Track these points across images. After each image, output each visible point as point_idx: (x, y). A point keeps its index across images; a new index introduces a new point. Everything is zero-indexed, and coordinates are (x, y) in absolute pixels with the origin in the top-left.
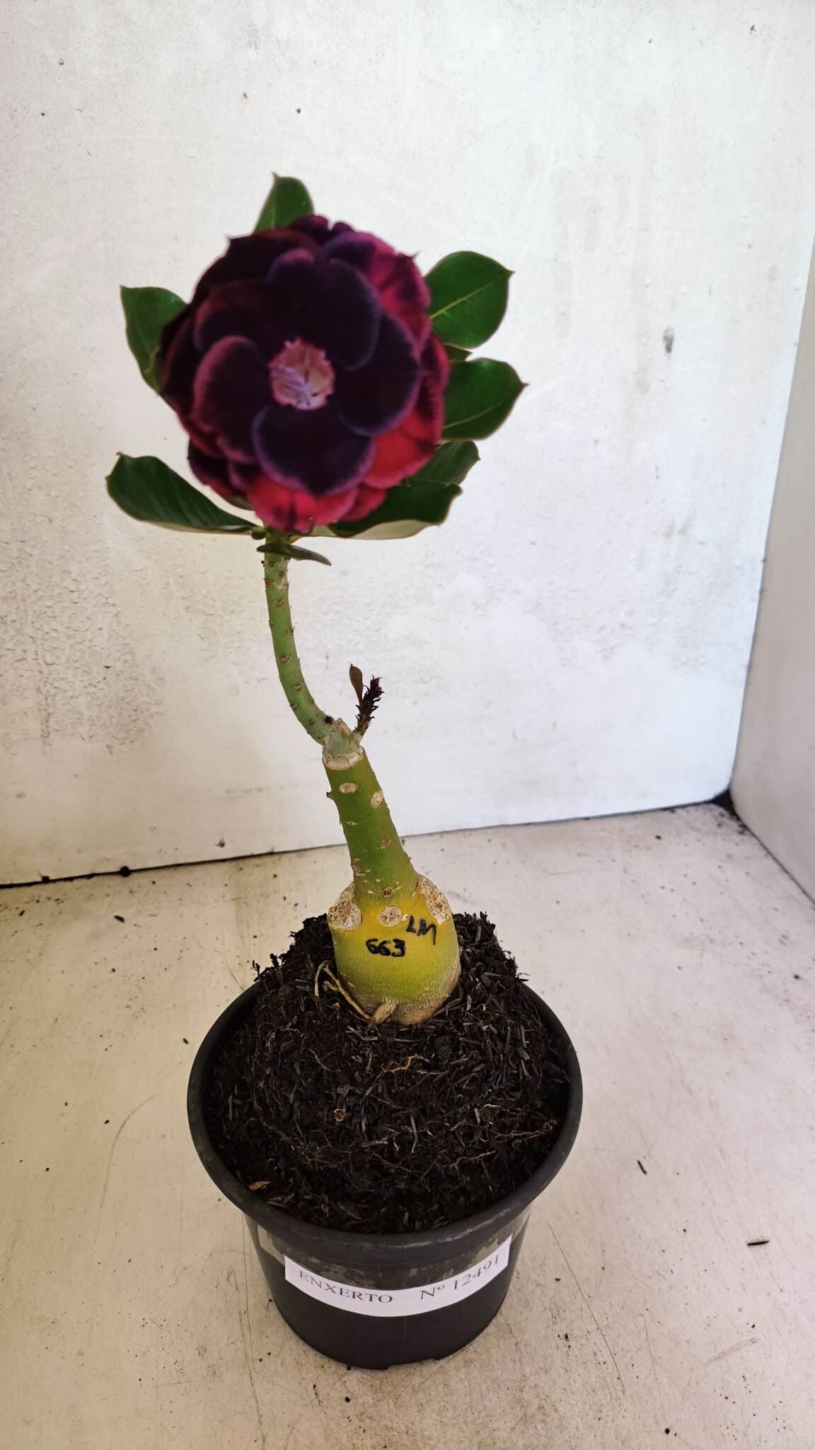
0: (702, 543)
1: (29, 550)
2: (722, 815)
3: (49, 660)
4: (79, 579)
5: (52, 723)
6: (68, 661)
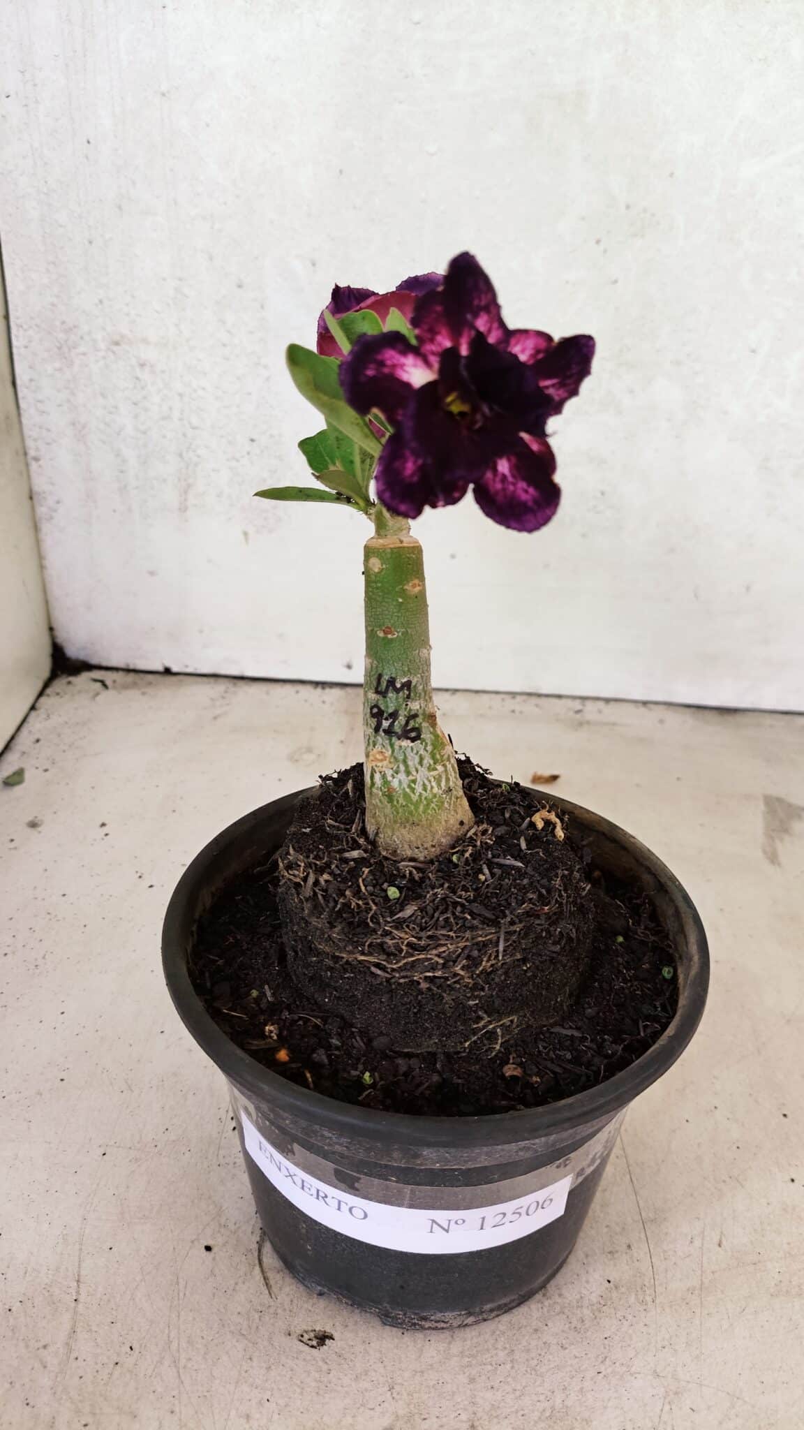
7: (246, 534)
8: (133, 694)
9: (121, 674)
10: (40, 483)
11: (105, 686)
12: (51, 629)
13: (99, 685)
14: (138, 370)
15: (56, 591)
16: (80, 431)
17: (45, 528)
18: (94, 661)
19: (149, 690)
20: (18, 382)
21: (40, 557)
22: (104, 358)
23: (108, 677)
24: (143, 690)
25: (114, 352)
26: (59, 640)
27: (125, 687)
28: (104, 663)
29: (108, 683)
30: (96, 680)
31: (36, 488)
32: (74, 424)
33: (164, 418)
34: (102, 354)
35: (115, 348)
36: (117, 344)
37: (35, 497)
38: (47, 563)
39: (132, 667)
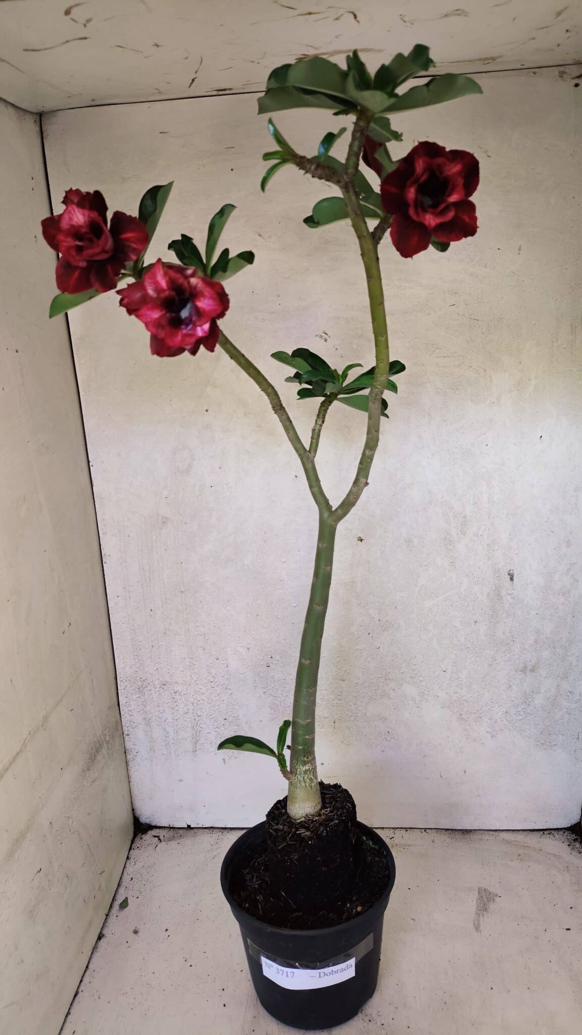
1: (194, 663)
2: (573, 839)
3: (199, 714)
4: (215, 676)
6: (207, 715)
7: (224, 760)
8: (173, 844)
9: (166, 830)
10: (129, 745)
11: (160, 839)
12: (133, 810)
13: (157, 838)
14: (173, 694)
15: (135, 791)
16: (148, 722)
17: (131, 764)
18: (154, 824)
19: (181, 841)
20: (120, 704)
21: (129, 777)
22: (159, 691)
23: (161, 833)
24: (178, 841)
25: (163, 688)
26: (136, 815)
27: (170, 839)
28: (158, 825)
29: (161, 837)
30: (155, 836)
31: (127, 747)
32: (145, 719)
33: (185, 714)
34: (157, 689)
35: (163, 687)
36: (165, 685)
37: (127, 751)
38: (131, 780)
39: (171, 826)
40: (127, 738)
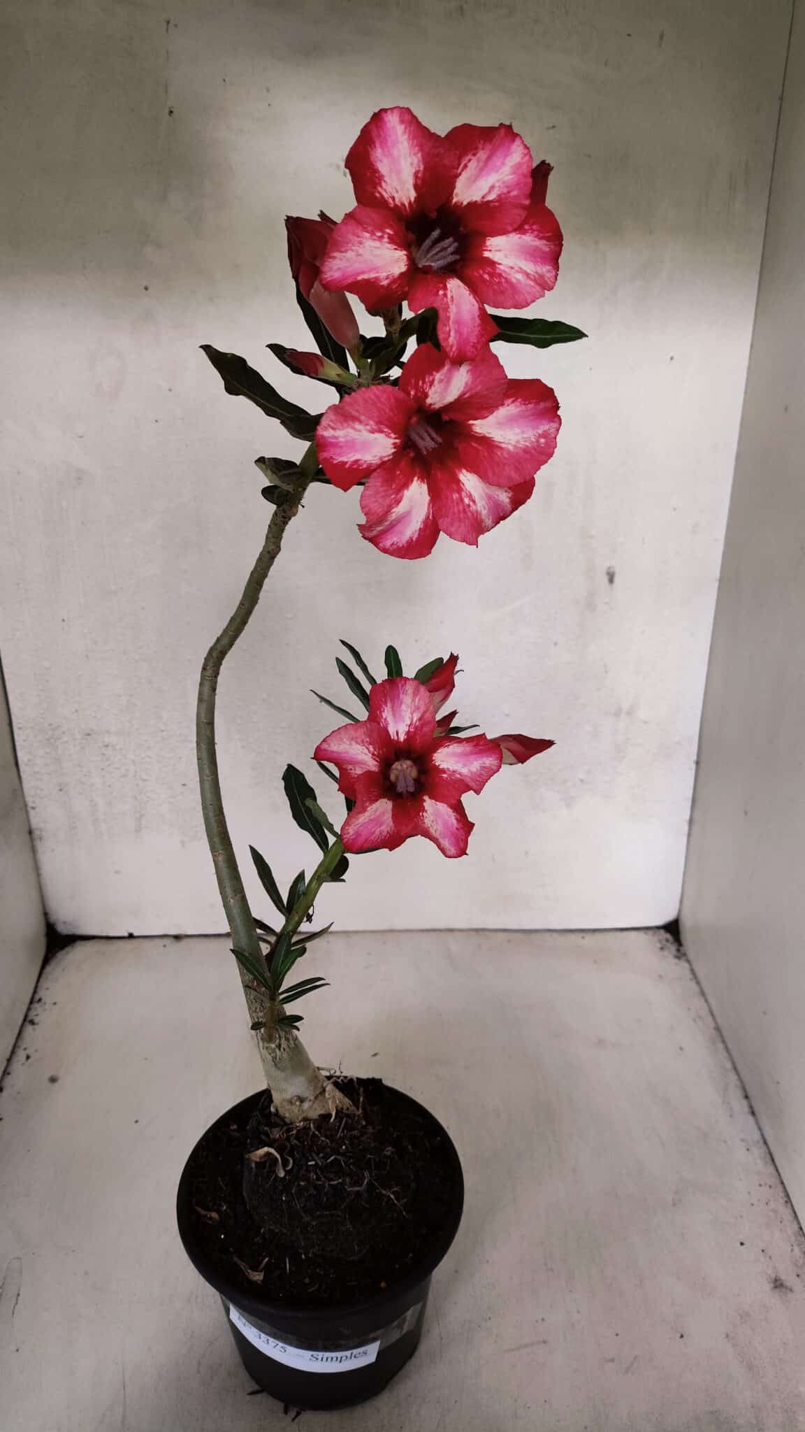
0: (646, 723)
2: (667, 940)
3: (144, 777)
5: (144, 822)
6: (157, 779)
40: (32, 813)
